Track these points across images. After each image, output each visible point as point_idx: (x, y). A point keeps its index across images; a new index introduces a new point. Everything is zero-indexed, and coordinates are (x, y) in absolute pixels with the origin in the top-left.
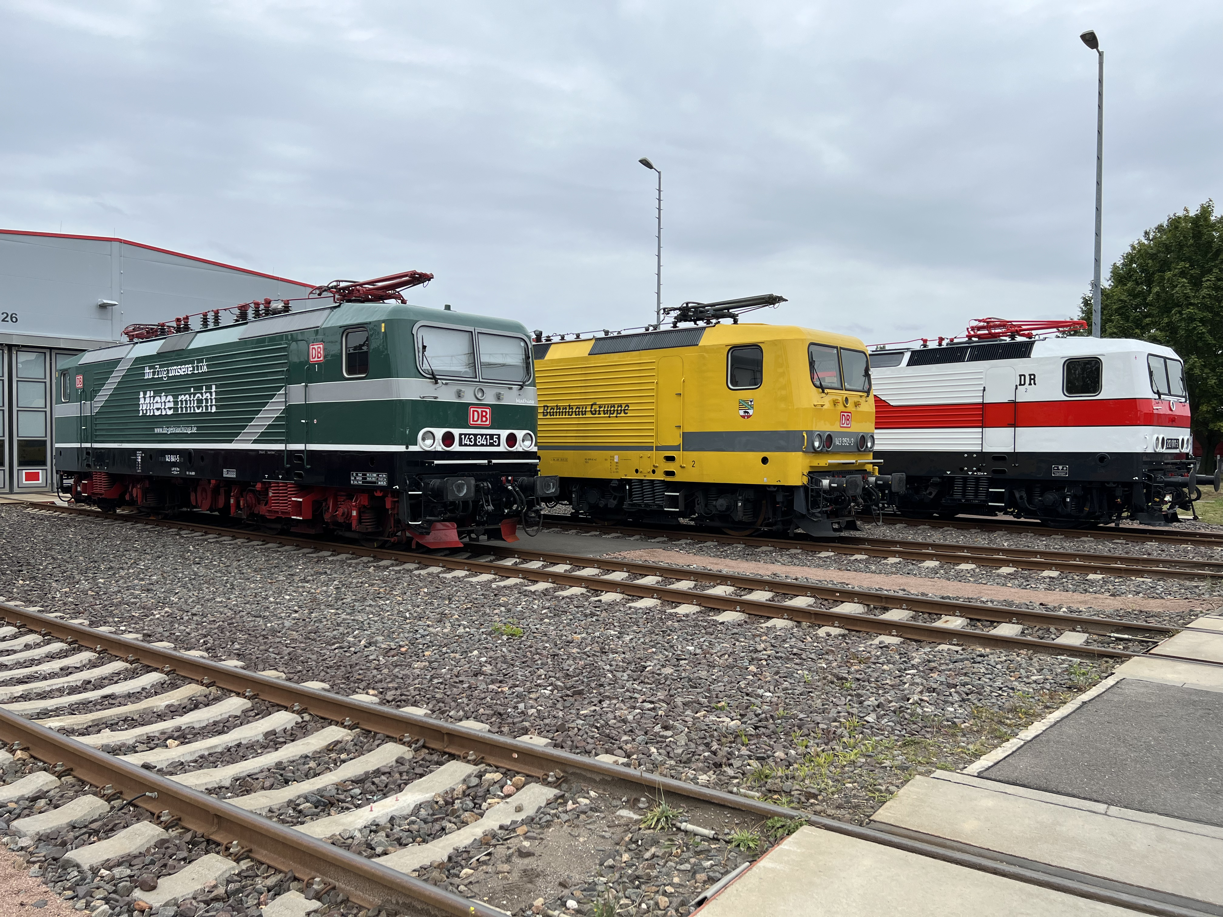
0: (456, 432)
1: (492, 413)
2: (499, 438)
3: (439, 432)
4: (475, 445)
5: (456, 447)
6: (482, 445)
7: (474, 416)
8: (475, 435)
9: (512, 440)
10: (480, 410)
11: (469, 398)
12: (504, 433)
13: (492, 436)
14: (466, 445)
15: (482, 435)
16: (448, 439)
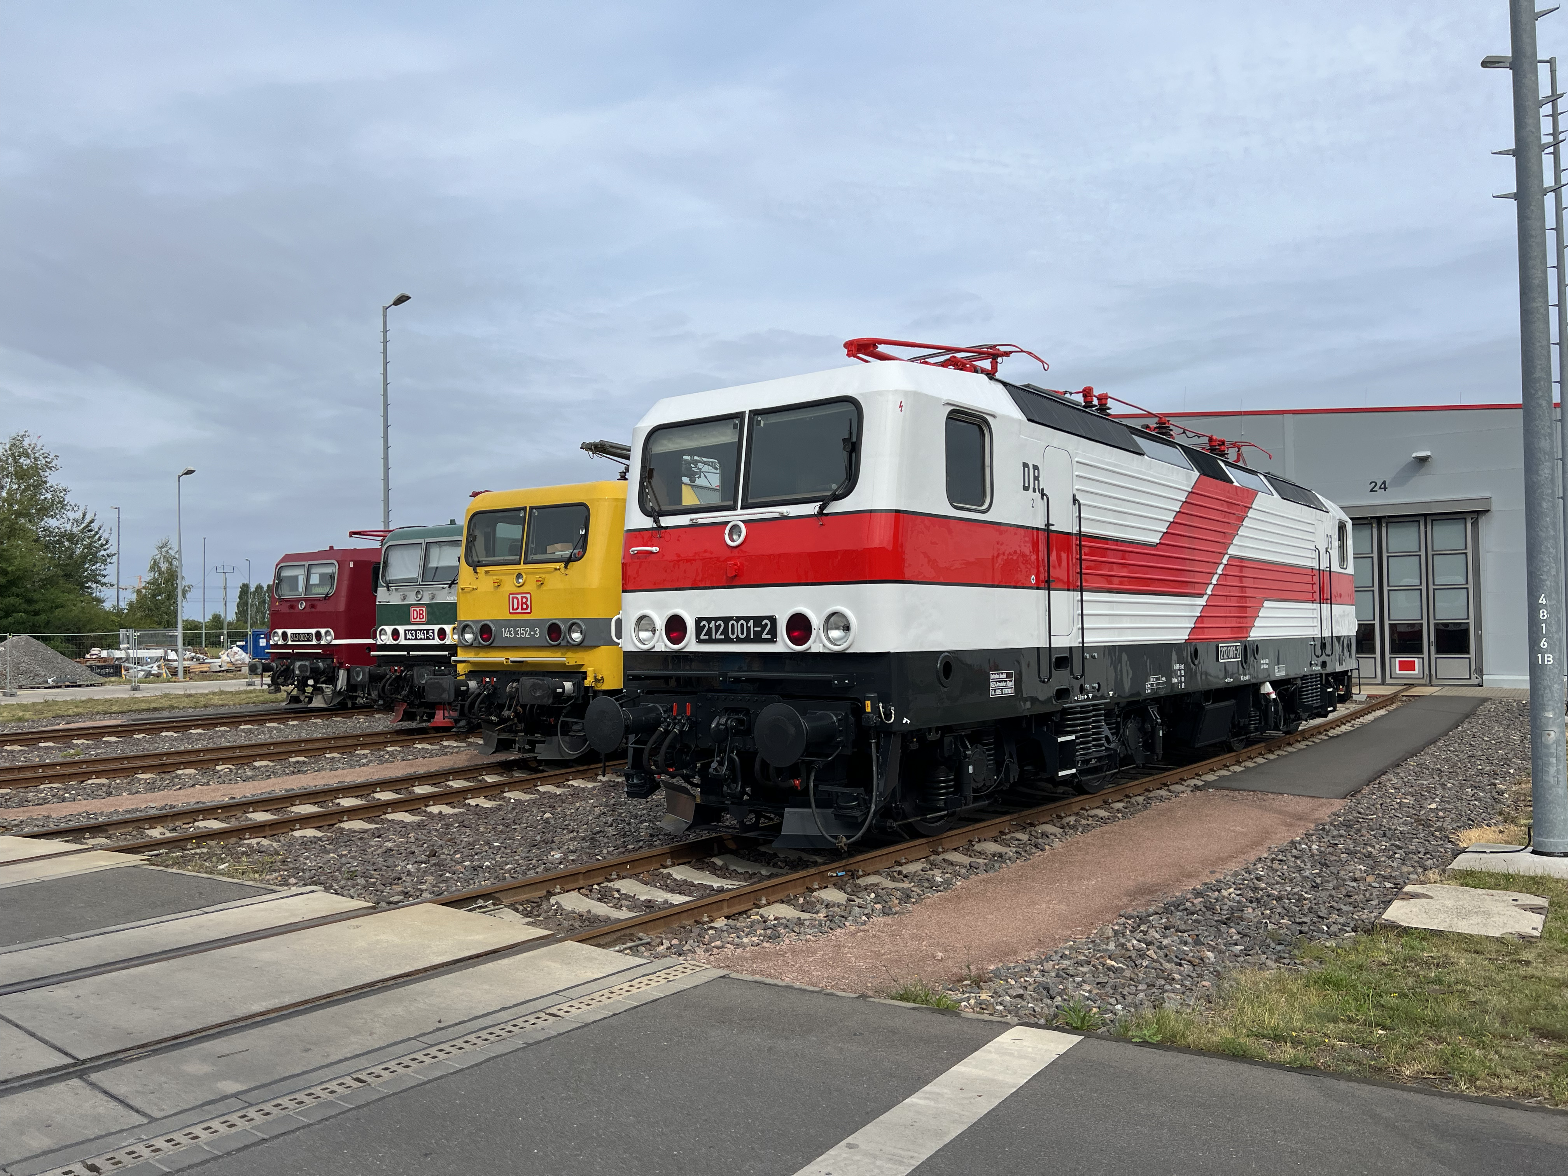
0: (401, 629)
1: (428, 613)
2: (433, 633)
3: (389, 629)
4: (416, 639)
5: (402, 641)
6: (421, 639)
7: (414, 614)
8: (416, 631)
9: (442, 634)
10: (418, 609)
11: (411, 600)
12: (436, 628)
13: (428, 631)
14: (409, 639)
15: (420, 630)
16: (396, 634)
